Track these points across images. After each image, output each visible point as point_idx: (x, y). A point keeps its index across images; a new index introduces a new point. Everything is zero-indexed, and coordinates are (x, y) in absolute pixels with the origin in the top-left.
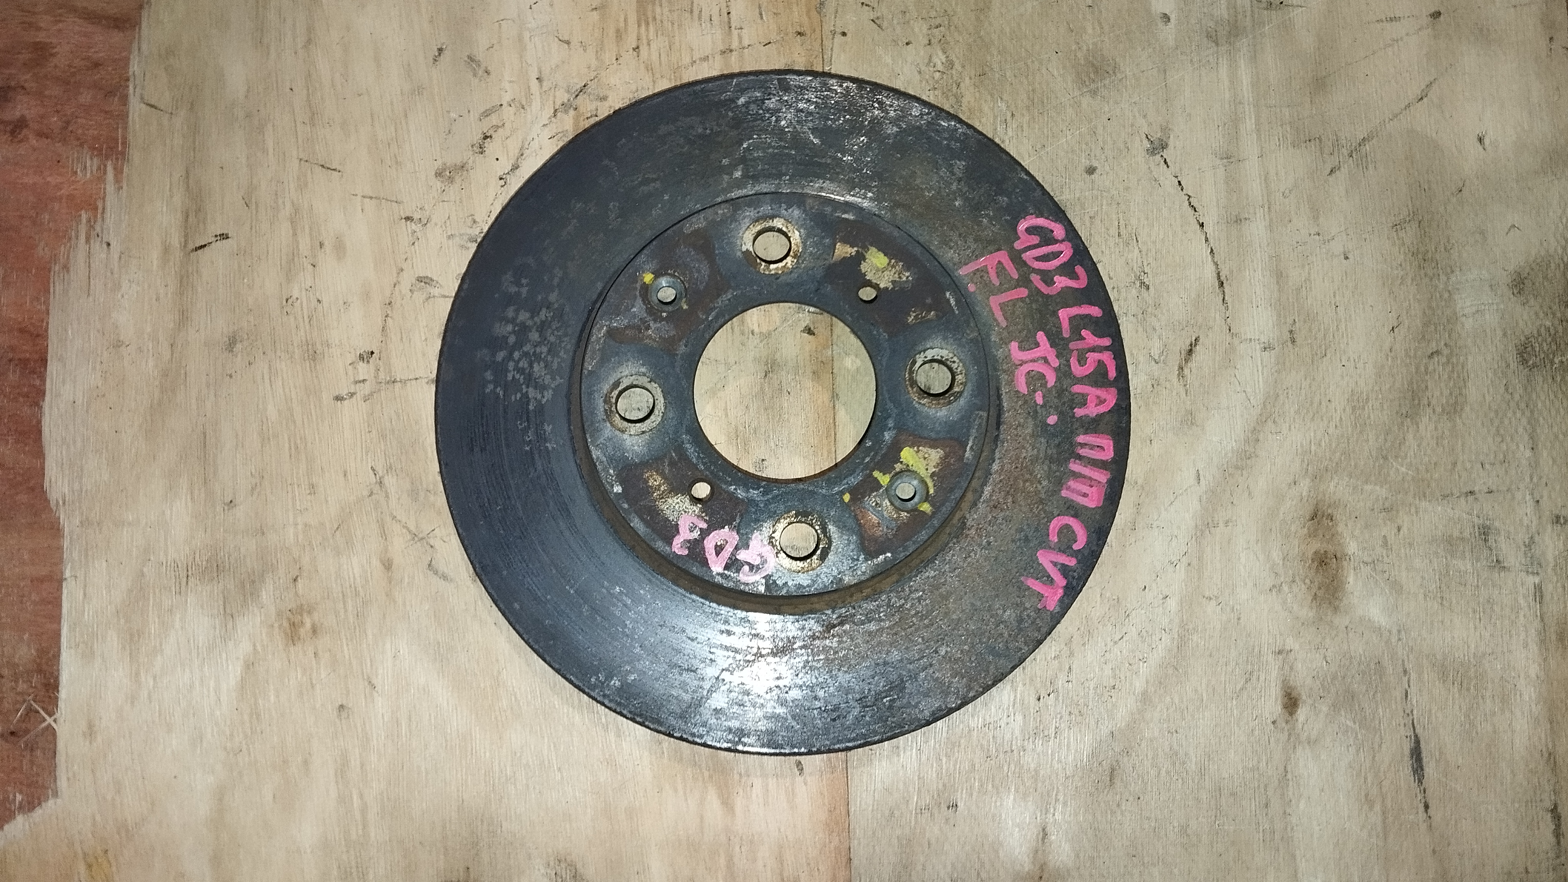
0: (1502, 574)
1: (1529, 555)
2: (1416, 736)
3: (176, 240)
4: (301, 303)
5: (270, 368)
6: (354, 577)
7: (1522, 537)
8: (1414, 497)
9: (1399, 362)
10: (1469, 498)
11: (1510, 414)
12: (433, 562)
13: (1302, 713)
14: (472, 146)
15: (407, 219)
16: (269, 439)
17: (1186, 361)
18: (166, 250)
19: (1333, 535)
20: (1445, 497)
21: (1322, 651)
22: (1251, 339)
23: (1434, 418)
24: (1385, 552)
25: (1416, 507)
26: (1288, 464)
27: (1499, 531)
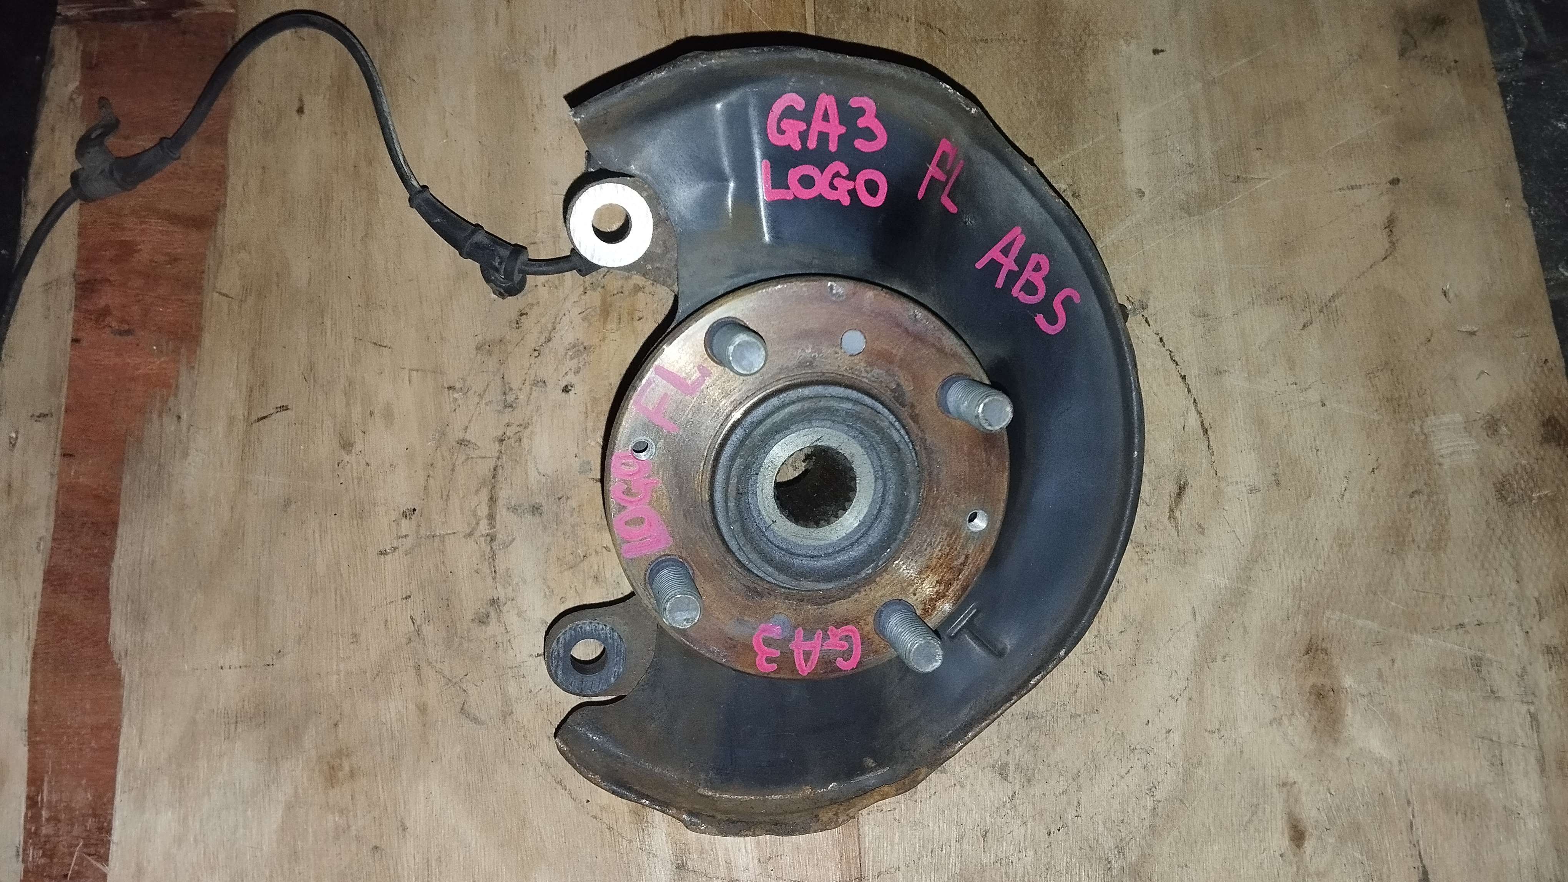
0: (1498, 705)
1: (1523, 685)
2: (1424, 867)
3: (240, 412)
4: (352, 466)
5: (320, 527)
6: (391, 721)
7: (1515, 667)
8: (1406, 631)
9: (1381, 501)
10: (1459, 630)
11: (1493, 549)
12: (466, 706)
13: (1309, 845)
14: (510, 322)
15: (450, 388)
16: (317, 592)
17: (1176, 503)
18: (231, 421)
19: (1329, 668)
20: (1435, 629)
21: (1326, 783)
22: (1237, 483)
23: (1420, 554)
24: (1380, 684)
25: (1408, 640)
26: (1280, 600)
27: (1491, 662)
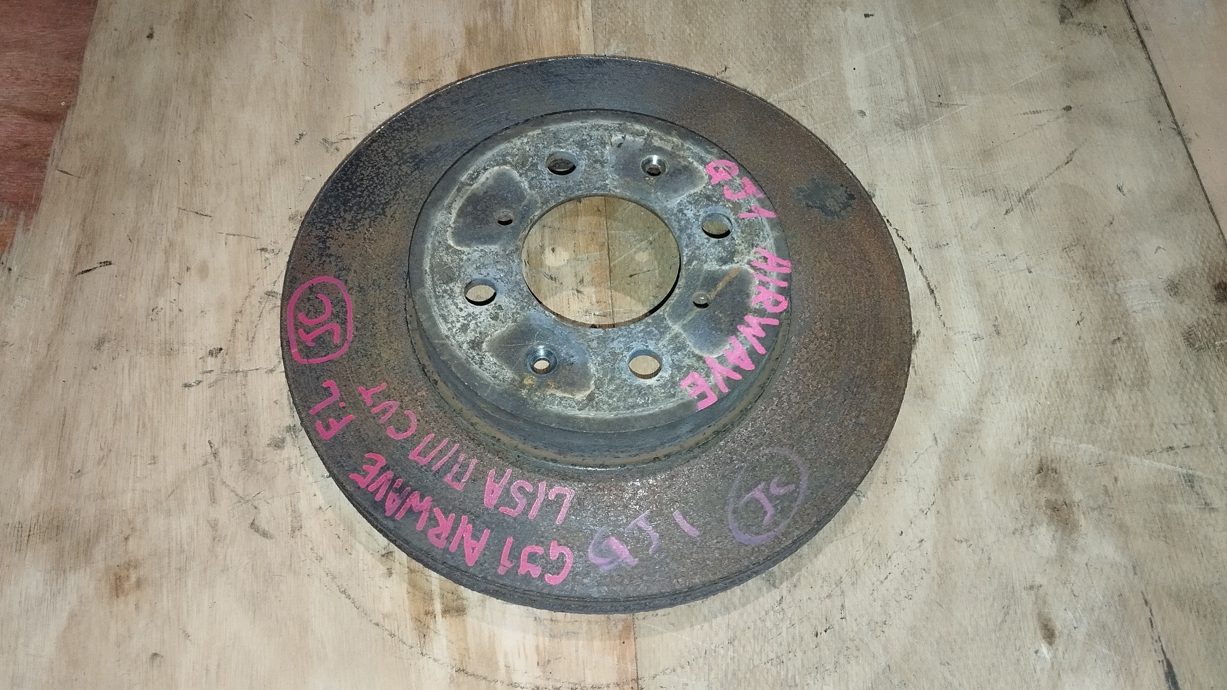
0: (1213, 515)
2: (1168, 662)
3: (67, 266)
4: (165, 312)
5: (130, 362)
6: (181, 536)
8: (1124, 454)
9: (1088, 347)
10: (1169, 452)
11: (1188, 385)
12: (256, 522)
13: (1060, 643)
15: (262, 250)
16: (121, 418)
18: (57, 273)
19: (1060, 485)
20: (1149, 452)
21: (1069, 586)
22: (963, 332)
23: (1127, 390)
24: (1107, 499)
25: (1126, 461)
26: (1010, 428)
27: (1202, 480)
